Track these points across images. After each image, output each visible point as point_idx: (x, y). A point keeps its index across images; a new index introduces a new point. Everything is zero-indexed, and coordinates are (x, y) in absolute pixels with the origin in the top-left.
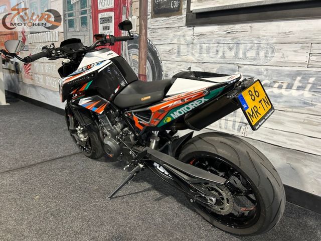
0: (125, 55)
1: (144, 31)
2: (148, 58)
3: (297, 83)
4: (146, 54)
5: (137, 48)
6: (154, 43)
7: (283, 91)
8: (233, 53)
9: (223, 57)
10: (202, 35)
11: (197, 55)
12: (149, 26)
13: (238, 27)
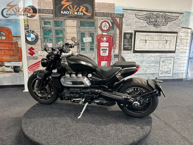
0: (113, 60)
1: (120, 54)
2: (122, 60)
3: (153, 63)
4: (121, 59)
5: (117, 58)
6: (124, 56)
7: (151, 64)
8: (143, 58)
9: (141, 59)
10: (136, 55)
11: (135, 59)
12: (122, 52)
13: (144, 54)
